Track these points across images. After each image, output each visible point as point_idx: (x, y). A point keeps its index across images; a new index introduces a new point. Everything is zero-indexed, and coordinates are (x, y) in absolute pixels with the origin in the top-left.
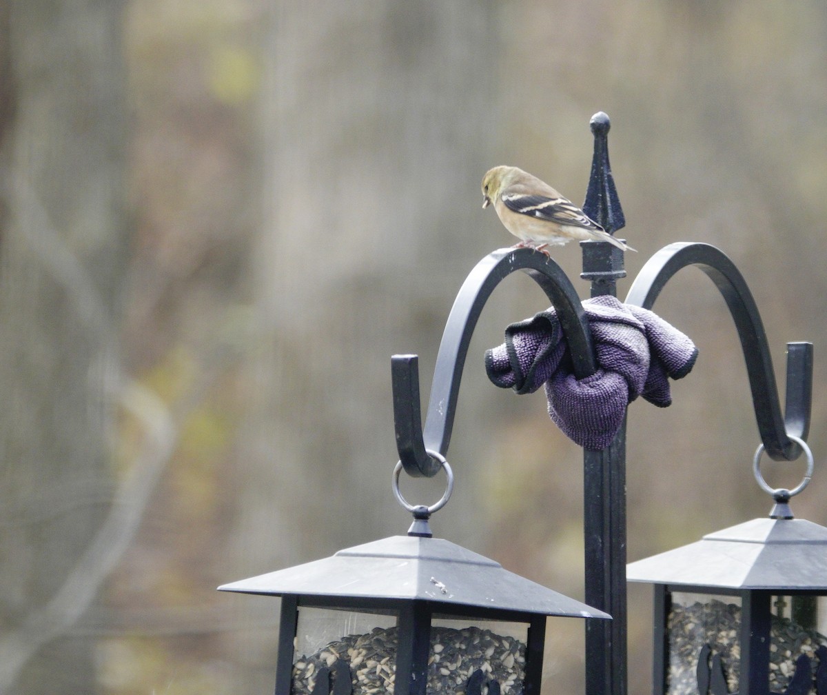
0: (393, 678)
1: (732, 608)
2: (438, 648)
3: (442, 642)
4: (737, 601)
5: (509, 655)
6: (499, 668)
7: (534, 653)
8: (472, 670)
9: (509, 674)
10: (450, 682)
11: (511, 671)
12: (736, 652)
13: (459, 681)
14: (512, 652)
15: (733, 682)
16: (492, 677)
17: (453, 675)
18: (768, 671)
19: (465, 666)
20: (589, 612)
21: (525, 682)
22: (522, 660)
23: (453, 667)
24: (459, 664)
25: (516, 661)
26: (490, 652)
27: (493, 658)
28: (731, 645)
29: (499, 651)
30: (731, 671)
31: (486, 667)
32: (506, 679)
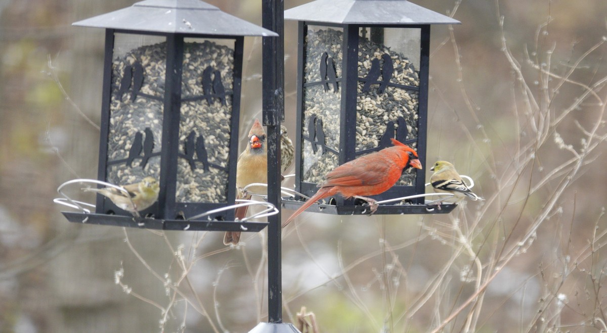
0: (164, 72)
1: (339, 33)
2: (188, 55)
3: (190, 52)
4: (341, 30)
5: (225, 56)
6: (220, 64)
7: (238, 55)
8: (206, 66)
9: (225, 66)
10: (194, 73)
11: (226, 65)
12: (340, 56)
13: (199, 72)
14: (227, 55)
15: (339, 71)
16: (216, 68)
17: (196, 69)
18: (357, 66)
19: (202, 64)
20: (266, 33)
21: (234, 70)
22: (232, 58)
23: (196, 65)
24: (199, 63)
25: (229, 59)
26: (215, 56)
27: (216, 59)
28: (338, 52)
29: (220, 55)
30: (338, 65)
31: (213, 64)
32: (224, 69)
